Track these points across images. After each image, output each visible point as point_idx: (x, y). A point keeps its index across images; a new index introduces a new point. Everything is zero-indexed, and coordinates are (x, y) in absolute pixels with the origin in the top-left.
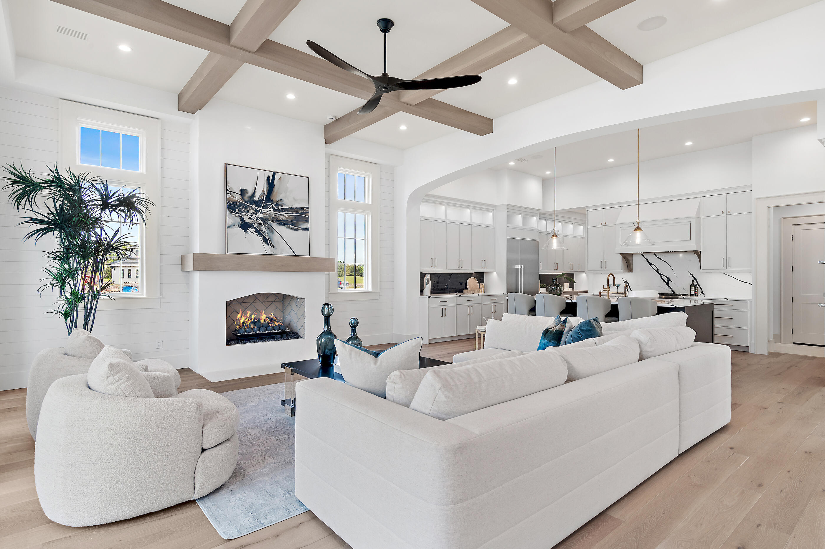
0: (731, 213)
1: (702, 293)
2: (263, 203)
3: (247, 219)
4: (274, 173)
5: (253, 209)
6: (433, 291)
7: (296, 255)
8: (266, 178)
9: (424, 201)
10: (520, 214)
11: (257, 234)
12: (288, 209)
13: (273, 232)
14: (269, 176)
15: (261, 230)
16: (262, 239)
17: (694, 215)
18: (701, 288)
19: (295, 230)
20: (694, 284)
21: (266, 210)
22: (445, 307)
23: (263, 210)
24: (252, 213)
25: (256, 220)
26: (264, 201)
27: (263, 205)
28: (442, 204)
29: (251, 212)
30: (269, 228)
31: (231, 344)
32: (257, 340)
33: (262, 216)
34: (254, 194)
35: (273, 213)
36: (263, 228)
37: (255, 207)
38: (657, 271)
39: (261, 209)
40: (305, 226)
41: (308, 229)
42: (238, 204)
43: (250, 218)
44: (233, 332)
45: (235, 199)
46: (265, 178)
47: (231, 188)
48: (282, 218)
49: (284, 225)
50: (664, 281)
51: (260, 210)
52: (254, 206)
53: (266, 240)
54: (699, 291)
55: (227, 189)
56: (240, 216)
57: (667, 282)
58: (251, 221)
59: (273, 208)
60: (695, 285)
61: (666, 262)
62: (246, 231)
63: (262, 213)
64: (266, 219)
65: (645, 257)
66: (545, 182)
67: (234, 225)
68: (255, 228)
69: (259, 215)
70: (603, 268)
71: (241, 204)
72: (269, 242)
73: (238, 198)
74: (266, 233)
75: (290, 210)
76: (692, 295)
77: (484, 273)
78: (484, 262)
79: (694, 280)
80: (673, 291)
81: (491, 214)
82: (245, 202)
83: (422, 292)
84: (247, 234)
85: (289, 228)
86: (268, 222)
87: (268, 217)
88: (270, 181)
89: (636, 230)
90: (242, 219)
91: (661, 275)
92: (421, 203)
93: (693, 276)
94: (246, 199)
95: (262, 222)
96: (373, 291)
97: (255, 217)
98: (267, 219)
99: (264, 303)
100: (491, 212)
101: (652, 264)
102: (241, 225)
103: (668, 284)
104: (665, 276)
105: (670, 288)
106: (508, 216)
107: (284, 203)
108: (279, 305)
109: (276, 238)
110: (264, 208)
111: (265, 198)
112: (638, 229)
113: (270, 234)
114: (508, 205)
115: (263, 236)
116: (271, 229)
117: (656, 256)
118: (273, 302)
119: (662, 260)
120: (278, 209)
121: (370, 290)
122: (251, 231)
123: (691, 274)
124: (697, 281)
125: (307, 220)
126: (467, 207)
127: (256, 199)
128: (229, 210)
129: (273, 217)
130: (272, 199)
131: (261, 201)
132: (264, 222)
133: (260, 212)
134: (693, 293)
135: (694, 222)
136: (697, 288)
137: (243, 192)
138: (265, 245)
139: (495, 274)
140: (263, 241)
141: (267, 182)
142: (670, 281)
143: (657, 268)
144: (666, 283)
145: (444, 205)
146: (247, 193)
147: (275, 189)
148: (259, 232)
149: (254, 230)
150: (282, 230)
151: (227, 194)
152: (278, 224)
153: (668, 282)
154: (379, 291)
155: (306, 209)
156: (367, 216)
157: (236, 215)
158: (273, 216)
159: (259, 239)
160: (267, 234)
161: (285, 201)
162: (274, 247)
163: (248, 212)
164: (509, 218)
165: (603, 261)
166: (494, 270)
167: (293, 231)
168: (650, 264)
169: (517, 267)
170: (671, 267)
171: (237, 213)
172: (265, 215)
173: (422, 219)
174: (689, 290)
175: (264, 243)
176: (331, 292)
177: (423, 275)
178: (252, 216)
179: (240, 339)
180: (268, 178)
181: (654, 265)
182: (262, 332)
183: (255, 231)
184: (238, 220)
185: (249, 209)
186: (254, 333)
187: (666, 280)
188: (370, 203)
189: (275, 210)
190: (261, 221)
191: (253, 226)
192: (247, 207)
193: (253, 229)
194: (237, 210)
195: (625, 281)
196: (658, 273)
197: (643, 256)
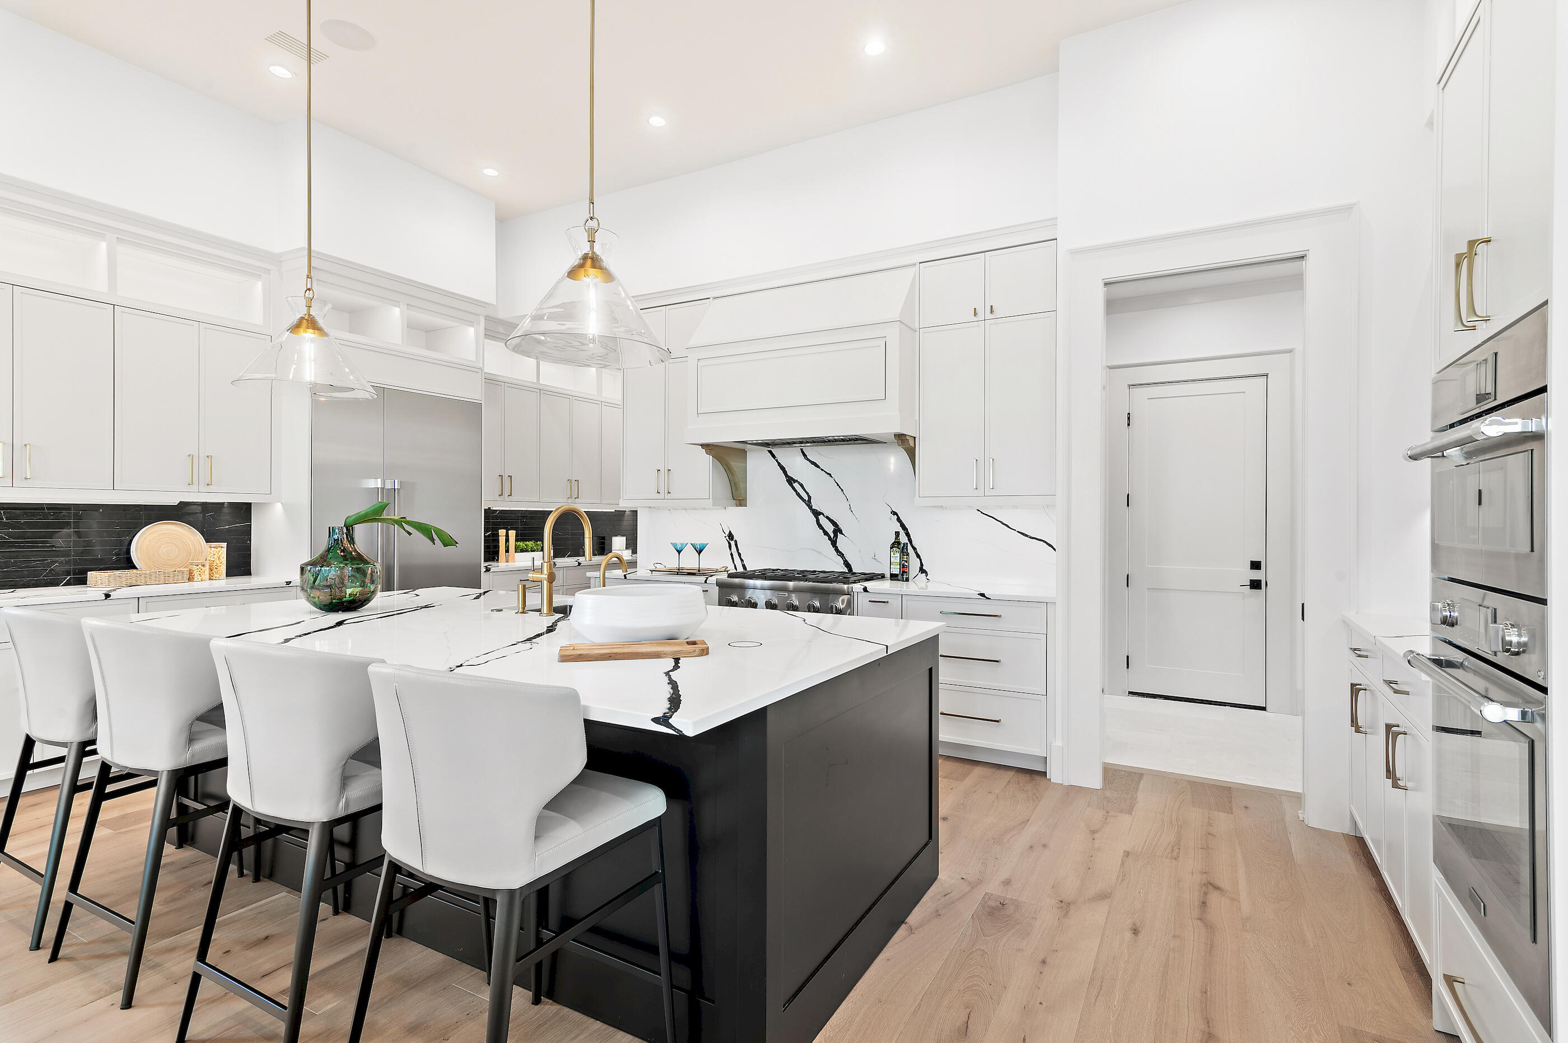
0: (998, 313)
1: (922, 570)
10: (398, 304)
17: (894, 314)
18: (918, 556)
20: (899, 543)
38: (809, 503)
50: (826, 533)
54: (914, 564)
57: (832, 536)
60: (902, 546)
61: (830, 475)
65: (777, 461)
70: (662, 491)
76: (893, 577)
77: (248, 506)
79: (900, 530)
80: (847, 564)
81: (258, 282)
91: (817, 514)
93: (899, 520)
100: (258, 275)
101: (795, 481)
103: (834, 543)
104: (827, 518)
105: (841, 555)
117: (804, 453)
119: (817, 465)
123: (894, 513)
124: (908, 534)
134: (896, 571)
135: (893, 335)
136: (908, 554)
139: (279, 506)
142: (841, 533)
143: (807, 493)
144: (830, 538)
153: (836, 536)
165: (662, 470)
166: (279, 496)
168: (790, 481)
170: (842, 490)
174: (887, 562)
181: (799, 483)
187: (830, 528)
195: (727, 533)
196: (810, 507)
197: (773, 456)
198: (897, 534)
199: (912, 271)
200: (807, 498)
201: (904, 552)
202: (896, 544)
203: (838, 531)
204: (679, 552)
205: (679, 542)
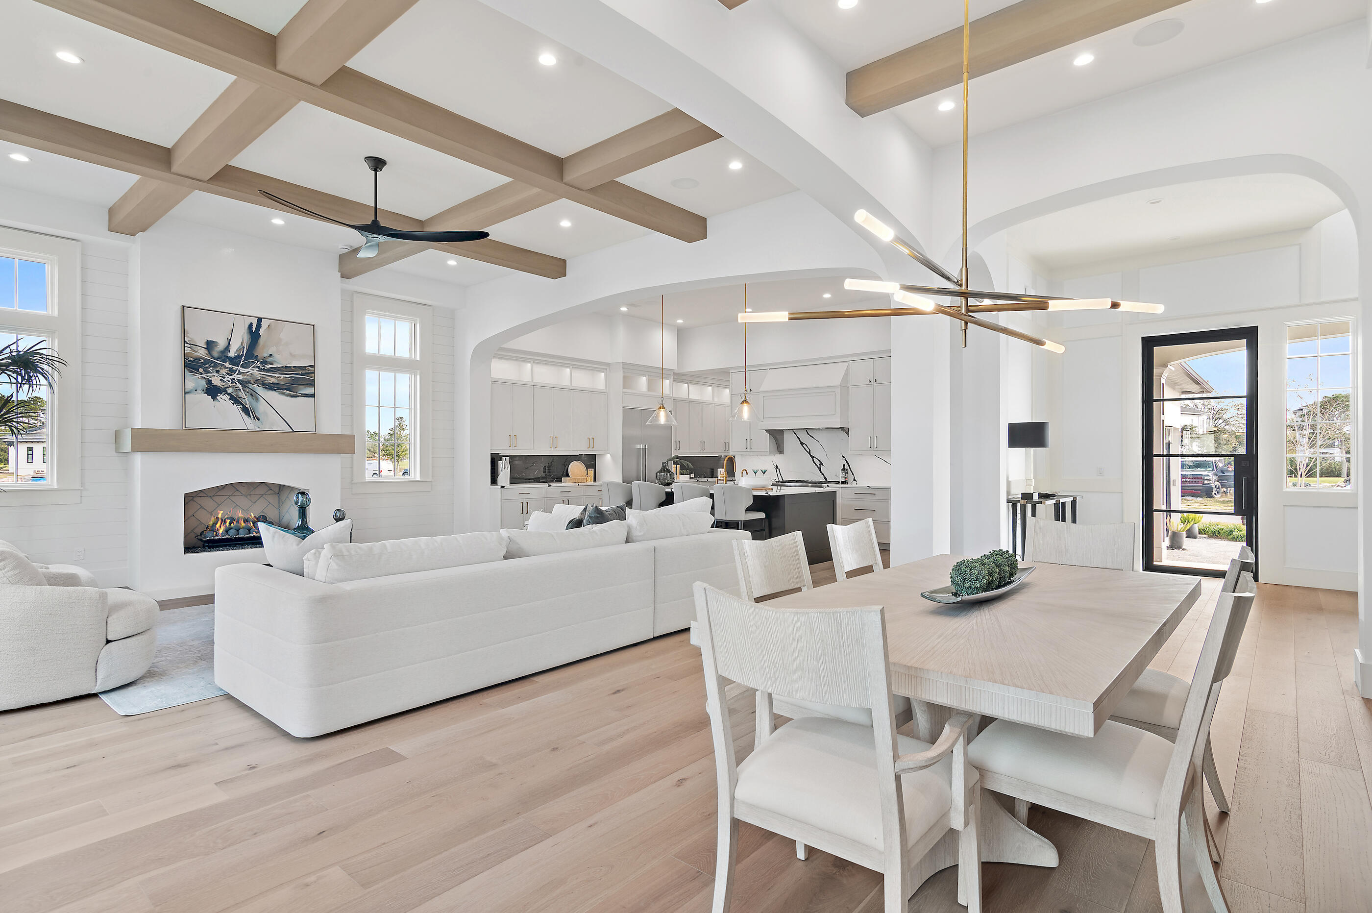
0: (878, 382)
1: (854, 480)
2: (242, 360)
3: (216, 381)
4: (260, 320)
5: (226, 368)
6: (513, 480)
7: (293, 431)
8: (247, 326)
9: (497, 357)
10: (644, 375)
11: (233, 402)
12: (282, 368)
13: (257, 399)
14: (252, 323)
15: (239, 397)
16: (239, 409)
17: (838, 383)
18: (853, 474)
19: (292, 396)
21: (246, 370)
22: (527, 500)
23: (242, 370)
24: (225, 374)
25: (231, 384)
26: (244, 357)
27: (242, 363)
28: (527, 361)
29: (223, 372)
30: (251, 395)
31: (192, 552)
32: (234, 547)
33: (241, 377)
34: (227, 348)
35: (257, 374)
36: (242, 394)
37: (230, 366)
38: (809, 453)
39: (239, 368)
40: (309, 391)
41: (313, 396)
42: (203, 361)
43: (221, 380)
44: (197, 536)
45: (197, 354)
46: (245, 326)
47: (192, 340)
48: (271, 380)
49: (275, 390)
50: (816, 465)
51: (237, 369)
52: (227, 365)
53: (246, 411)
54: (851, 478)
55: (185, 341)
56: (206, 377)
57: (819, 466)
58: (223, 384)
59: (258, 367)
60: (846, 470)
61: (819, 442)
62: (214, 398)
63: (240, 373)
64: (246, 382)
65: (796, 435)
66: (680, 333)
67: (196, 390)
68: (229, 394)
69: (235, 376)
70: (748, 448)
71: (206, 361)
72: (251, 413)
73: (202, 353)
74: (247, 401)
75: (285, 369)
76: (843, 483)
77: (595, 455)
78: (591, 441)
79: (846, 463)
80: (825, 478)
81: (603, 374)
82: (214, 358)
83: (494, 481)
84: (216, 402)
85: (283, 394)
86: (250, 386)
87: (250, 379)
88: (254, 330)
89: (743, 402)
90: (209, 382)
91: (813, 457)
92: (493, 360)
93: (845, 460)
94: (215, 354)
95: (240, 386)
96: (422, 480)
97: (230, 379)
98: (249, 382)
99: (249, 497)
100: (603, 372)
101: (804, 444)
102: (207, 389)
103: (820, 469)
104: (817, 459)
105: (823, 474)
106: (625, 378)
107: (276, 360)
108: (273, 499)
109: (261, 408)
110: (242, 366)
111: (244, 353)
112: (745, 401)
113: (254, 402)
114: (623, 363)
115: (242, 404)
116: (254, 395)
117: (808, 434)
118: (263, 495)
119: (814, 438)
120: (266, 368)
121: (418, 478)
122: (223, 398)
123: (844, 457)
124: (849, 466)
125: (312, 384)
126: (566, 366)
127: (232, 354)
128: (187, 369)
129: (258, 379)
130: (256, 355)
131: (238, 357)
132: (244, 386)
133: (237, 372)
134: (844, 480)
135: (838, 391)
136: (849, 473)
137: (210, 345)
138: (245, 417)
139: (608, 456)
140: (241, 411)
141: (249, 331)
142: (823, 465)
143: (809, 449)
145: (529, 362)
146: (216, 346)
147: (261, 341)
148: (235, 400)
149: (227, 396)
150: (273, 396)
151: (185, 347)
152: (266, 388)
153: (821, 466)
154: (430, 479)
155: (309, 368)
156: (413, 376)
157: (200, 376)
158: (258, 377)
159: (236, 409)
160: (248, 402)
161: (277, 357)
162: (259, 420)
163: (218, 372)
164: (627, 382)
165: (748, 440)
166: (607, 452)
167: (289, 398)
168: (802, 444)
169: (638, 446)
170: (823, 448)
171: (202, 374)
172: (245, 377)
173: (494, 382)
174: (841, 477)
175: (243, 414)
176: (354, 481)
177: (495, 460)
178: (224, 378)
179: (206, 546)
180: (251, 325)
181: (806, 444)
182: (242, 536)
183: (229, 398)
184: (203, 383)
185: (221, 368)
186: (230, 537)
187: (818, 463)
188: (418, 358)
189: (260, 370)
190: (238, 384)
191: (226, 391)
192: (216, 365)
193: (226, 395)
194: (201, 370)
195: (775, 465)
196: (810, 455)
197: (795, 433)
198: (844, 465)
199: (847, 363)
200: (809, 451)
201: (847, 473)
202: (844, 469)
203: (821, 464)
204: (755, 473)
205: (755, 469)
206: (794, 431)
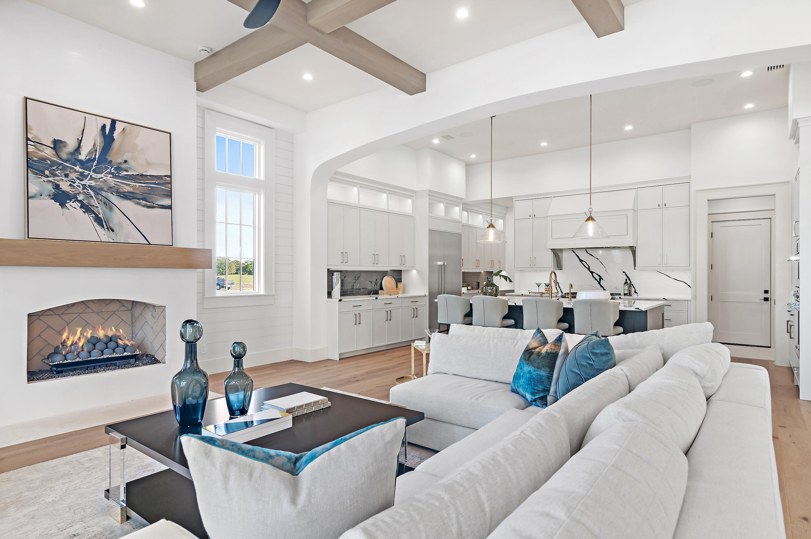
0: (668, 206)
1: (635, 292)
2: (94, 165)
3: (65, 186)
4: (114, 122)
5: (76, 171)
6: (343, 293)
7: (150, 244)
8: (99, 128)
9: (332, 180)
10: (443, 202)
11: (84, 210)
12: (138, 177)
13: (111, 209)
14: (104, 125)
15: (91, 205)
16: (92, 218)
17: (631, 207)
18: (634, 287)
19: (149, 207)
20: (627, 283)
21: (99, 176)
22: (359, 312)
23: (94, 175)
24: (75, 178)
25: (82, 190)
26: (96, 162)
27: (94, 168)
28: (354, 185)
29: (73, 176)
30: (105, 203)
31: (38, 379)
32: (85, 370)
33: (93, 183)
34: (78, 150)
35: (111, 181)
36: (94, 202)
37: (81, 170)
38: (589, 269)
39: (91, 173)
40: (166, 202)
41: (170, 207)
42: (49, 162)
43: (70, 185)
44: (44, 359)
45: (43, 154)
46: (97, 128)
47: (36, 137)
48: (127, 189)
49: (130, 199)
50: (596, 279)
51: (89, 174)
52: (77, 168)
53: (99, 220)
54: (632, 290)
55: (27, 138)
56: (53, 181)
57: (599, 280)
58: (73, 190)
59: (111, 173)
61: (598, 259)
62: (63, 205)
63: (92, 178)
64: (99, 189)
65: (575, 254)
66: (469, 166)
67: (41, 195)
68: (79, 201)
69: (86, 182)
70: (532, 265)
71: (53, 163)
72: (104, 223)
73: (48, 153)
74: (101, 210)
75: (141, 177)
76: (625, 294)
77: (400, 271)
78: (403, 257)
79: (627, 278)
81: (410, 201)
82: (62, 160)
83: (329, 294)
84: (65, 210)
85: (139, 204)
86: (104, 193)
87: (103, 186)
88: (107, 131)
89: (588, 220)
90: (57, 187)
91: (592, 273)
92: (329, 183)
93: (626, 275)
94: (64, 156)
95: (92, 193)
96: (266, 294)
97: (80, 185)
98: (102, 189)
99: (100, 314)
100: (410, 198)
101: (583, 261)
102: (54, 195)
103: (599, 283)
104: (597, 274)
105: (602, 287)
106: (430, 204)
107: (131, 167)
108: (126, 316)
109: (116, 218)
110: (94, 171)
111: (97, 157)
112: (590, 218)
113: (108, 212)
114: (430, 191)
115: (94, 213)
116: (108, 204)
117: (587, 252)
118: (115, 311)
119: (593, 256)
120: (120, 175)
121: (262, 292)
122: (73, 206)
123: (624, 272)
124: (629, 280)
125: (169, 195)
126: (383, 191)
127: (83, 157)
128: (31, 171)
129: (111, 186)
130: (109, 159)
131: (91, 160)
132: (96, 193)
133: (89, 177)
134: (626, 292)
135: (630, 214)
136: (631, 286)
137: (57, 144)
138: (98, 227)
139: (414, 272)
140: (93, 221)
141: (101, 133)
142: (602, 279)
143: (588, 265)
144: (598, 281)
145: (356, 186)
146: (65, 146)
147: (115, 145)
148: (87, 208)
149: (78, 204)
150: (128, 206)
151: (27, 144)
152: (121, 197)
153: (600, 280)
154: (273, 293)
155: (166, 178)
156: (257, 195)
157: (46, 179)
158: (112, 184)
159: (87, 219)
160: (101, 212)
161: (132, 163)
162: (113, 231)
163: (67, 176)
164: (431, 207)
165: (532, 258)
166: (413, 268)
167: (145, 209)
168: (581, 261)
169: (439, 263)
170: (603, 264)
171: (47, 176)
172: (98, 183)
173: (330, 203)
174: (622, 289)
175: (96, 224)
176: (206, 296)
177: (331, 273)
178: (74, 183)
179: (55, 371)
180: (104, 127)
181: (585, 262)
182: (94, 358)
183: (80, 205)
184: (50, 187)
185: (70, 172)
186: (81, 360)
187: (598, 278)
188: (262, 178)
189: (114, 176)
190: (90, 191)
191: (76, 198)
192: (64, 168)
193: (76, 202)
194: (47, 172)
195: (554, 280)
196: (589, 270)
197: (574, 252)
198: (626, 280)
199: (634, 190)
200: (588, 267)
201: (628, 286)
202: (626, 283)
203: (601, 278)
204: (539, 286)
205: (538, 282)
206: (573, 250)
